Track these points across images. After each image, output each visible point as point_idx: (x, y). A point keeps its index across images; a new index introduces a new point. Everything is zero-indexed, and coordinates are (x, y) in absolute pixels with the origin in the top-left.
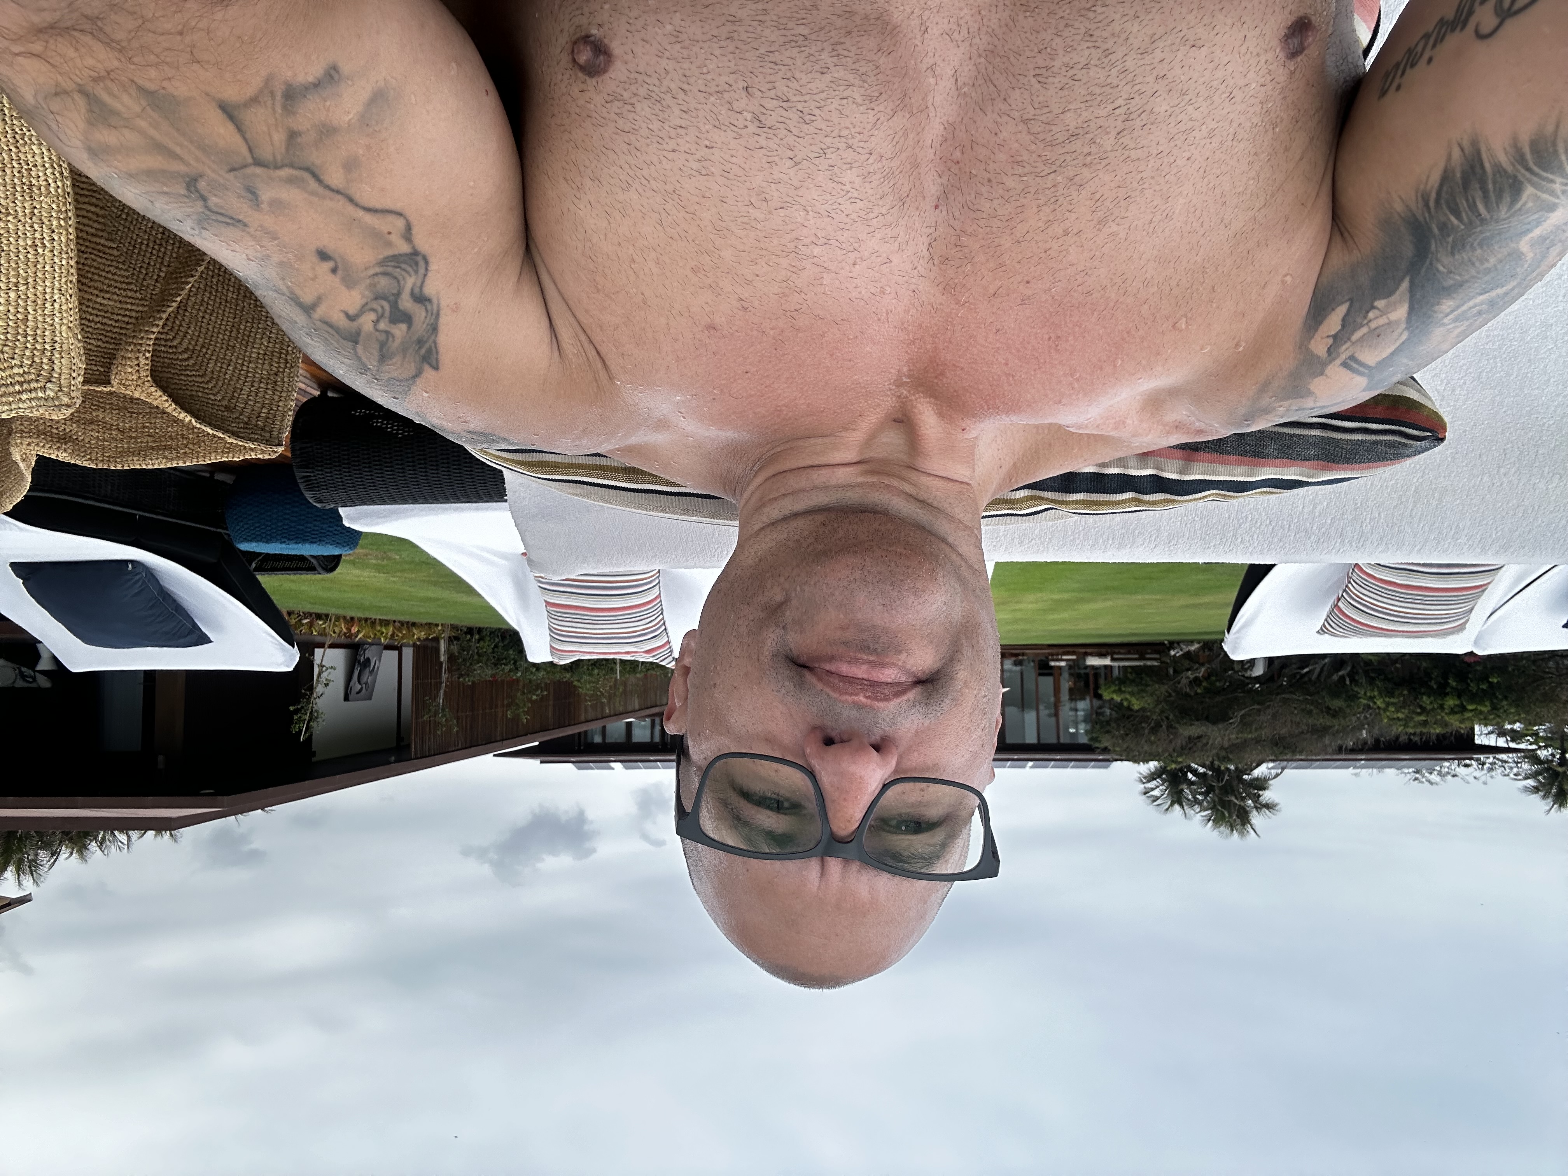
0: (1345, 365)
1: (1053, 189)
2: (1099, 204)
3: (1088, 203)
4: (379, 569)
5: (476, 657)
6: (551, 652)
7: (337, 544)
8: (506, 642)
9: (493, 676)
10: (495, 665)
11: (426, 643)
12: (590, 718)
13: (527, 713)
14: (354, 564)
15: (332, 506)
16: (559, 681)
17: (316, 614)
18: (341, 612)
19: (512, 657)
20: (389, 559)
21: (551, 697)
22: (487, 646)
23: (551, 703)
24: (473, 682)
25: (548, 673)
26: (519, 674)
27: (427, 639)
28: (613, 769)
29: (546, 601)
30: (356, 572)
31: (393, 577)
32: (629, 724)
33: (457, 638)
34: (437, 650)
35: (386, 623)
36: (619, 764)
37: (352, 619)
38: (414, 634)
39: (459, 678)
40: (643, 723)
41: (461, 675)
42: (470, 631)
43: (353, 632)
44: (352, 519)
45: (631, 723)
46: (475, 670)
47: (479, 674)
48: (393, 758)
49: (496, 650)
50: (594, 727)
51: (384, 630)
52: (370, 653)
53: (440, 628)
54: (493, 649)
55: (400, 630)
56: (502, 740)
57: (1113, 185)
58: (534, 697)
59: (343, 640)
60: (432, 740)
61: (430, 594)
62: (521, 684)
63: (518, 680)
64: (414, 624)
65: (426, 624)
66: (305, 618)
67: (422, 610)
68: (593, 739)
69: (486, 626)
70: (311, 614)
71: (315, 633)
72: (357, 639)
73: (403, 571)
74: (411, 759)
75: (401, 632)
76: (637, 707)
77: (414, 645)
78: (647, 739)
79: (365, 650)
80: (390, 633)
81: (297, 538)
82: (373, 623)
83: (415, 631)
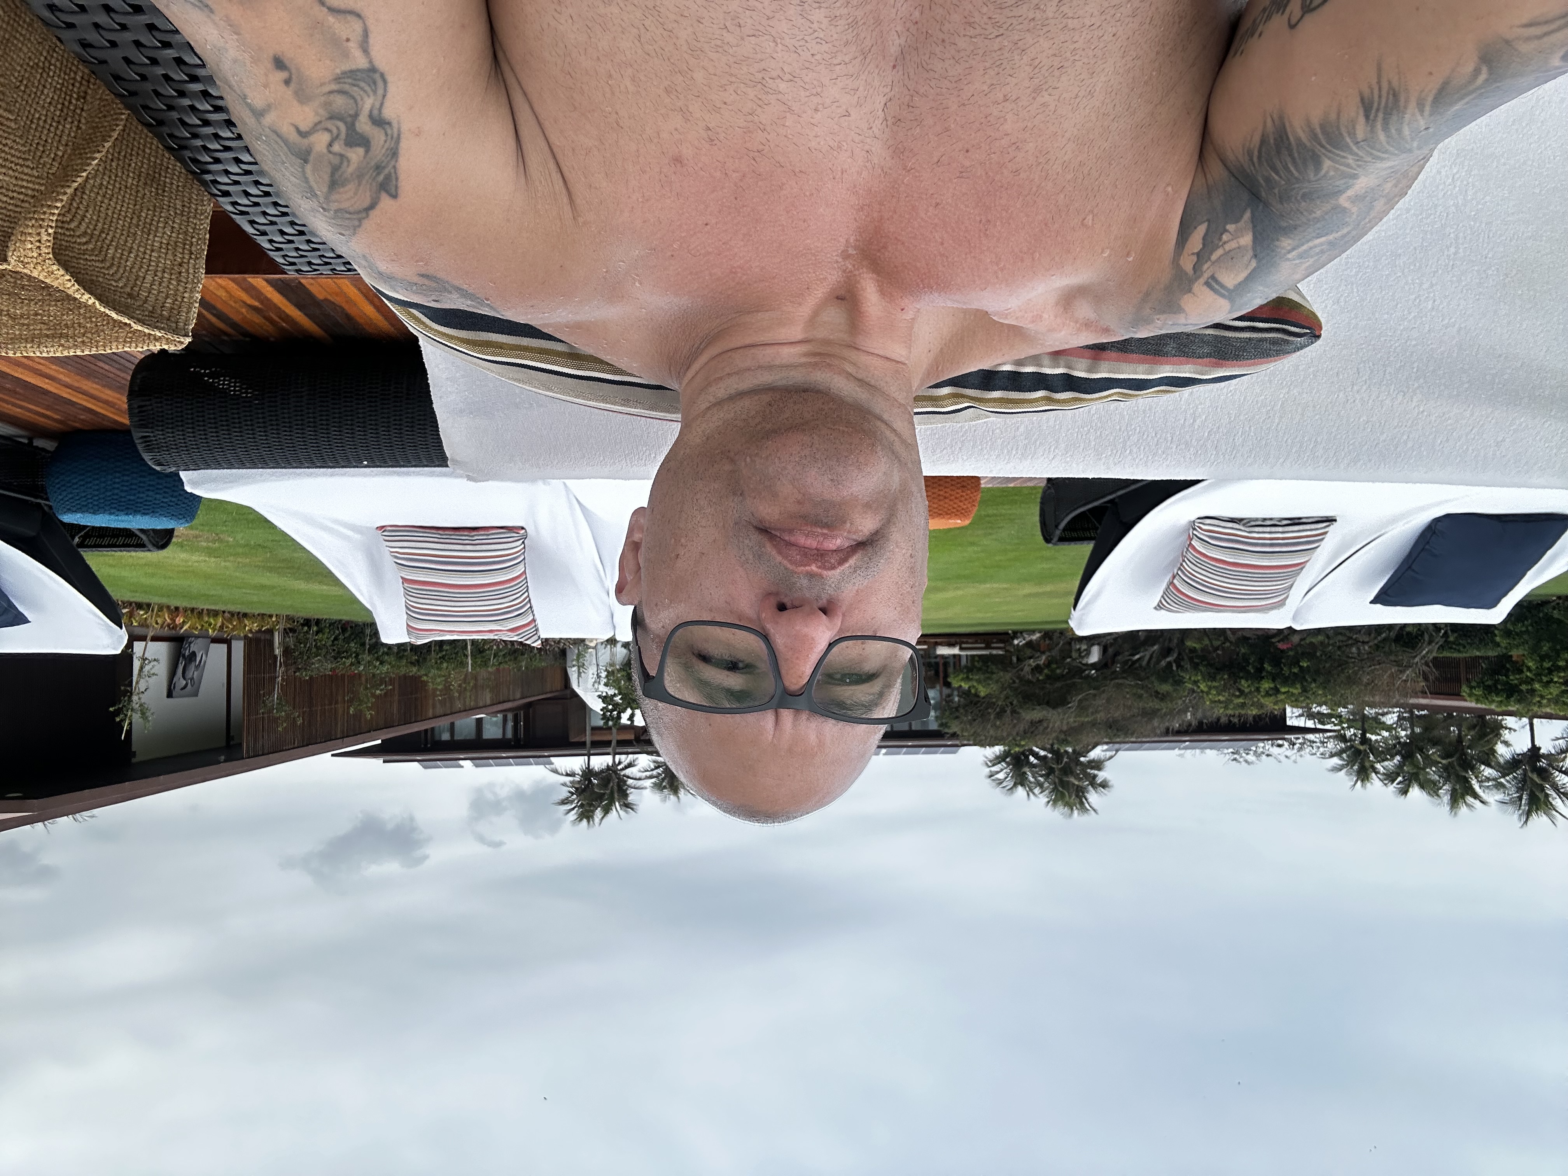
0: (1207, 284)
1: (999, 53)
2: (1037, 70)
3: (1027, 68)
4: (210, 552)
5: (314, 650)
6: (408, 630)
7: (173, 516)
8: (347, 635)
9: (332, 670)
10: (335, 658)
11: (259, 635)
12: (438, 714)
13: (369, 709)
14: (182, 547)
15: (173, 469)
16: (404, 675)
17: (136, 603)
18: (164, 601)
19: (354, 650)
20: (220, 540)
21: (396, 692)
22: (326, 638)
23: (396, 698)
24: (311, 677)
25: (393, 667)
26: (362, 668)
27: (260, 631)
28: (462, 767)
29: (402, 578)
30: (183, 555)
31: (225, 561)
32: (480, 721)
33: (292, 630)
34: (271, 643)
35: (215, 613)
36: (468, 762)
37: (177, 609)
38: (246, 626)
39: (295, 672)
40: (494, 719)
41: (298, 669)
42: (307, 622)
43: (177, 622)
44: (194, 484)
45: (482, 718)
46: (313, 664)
47: (318, 669)
48: (223, 758)
49: (336, 642)
50: (442, 723)
51: (212, 621)
52: (196, 646)
53: (274, 619)
54: (333, 641)
55: (230, 621)
56: (343, 738)
57: (1051, 52)
58: (378, 692)
59: (166, 632)
60: (266, 737)
61: (264, 581)
62: (363, 679)
63: (360, 675)
64: (245, 615)
65: (259, 615)
66: (125, 608)
67: (255, 599)
68: (440, 737)
69: (325, 617)
70: (130, 604)
71: (135, 624)
72: (182, 631)
73: (237, 555)
74: (243, 758)
75: (232, 624)
76: (488, 702)
77: (246, 637)
78: (499, 735)
79: (190, 643)
80: (219, 624)
81: (128, 508)
82: (200, 613)
83: (246, 622)
